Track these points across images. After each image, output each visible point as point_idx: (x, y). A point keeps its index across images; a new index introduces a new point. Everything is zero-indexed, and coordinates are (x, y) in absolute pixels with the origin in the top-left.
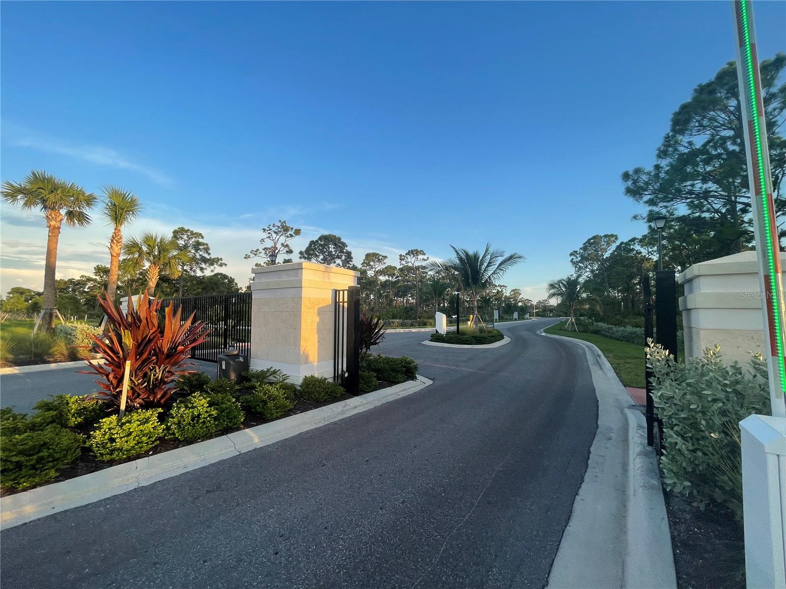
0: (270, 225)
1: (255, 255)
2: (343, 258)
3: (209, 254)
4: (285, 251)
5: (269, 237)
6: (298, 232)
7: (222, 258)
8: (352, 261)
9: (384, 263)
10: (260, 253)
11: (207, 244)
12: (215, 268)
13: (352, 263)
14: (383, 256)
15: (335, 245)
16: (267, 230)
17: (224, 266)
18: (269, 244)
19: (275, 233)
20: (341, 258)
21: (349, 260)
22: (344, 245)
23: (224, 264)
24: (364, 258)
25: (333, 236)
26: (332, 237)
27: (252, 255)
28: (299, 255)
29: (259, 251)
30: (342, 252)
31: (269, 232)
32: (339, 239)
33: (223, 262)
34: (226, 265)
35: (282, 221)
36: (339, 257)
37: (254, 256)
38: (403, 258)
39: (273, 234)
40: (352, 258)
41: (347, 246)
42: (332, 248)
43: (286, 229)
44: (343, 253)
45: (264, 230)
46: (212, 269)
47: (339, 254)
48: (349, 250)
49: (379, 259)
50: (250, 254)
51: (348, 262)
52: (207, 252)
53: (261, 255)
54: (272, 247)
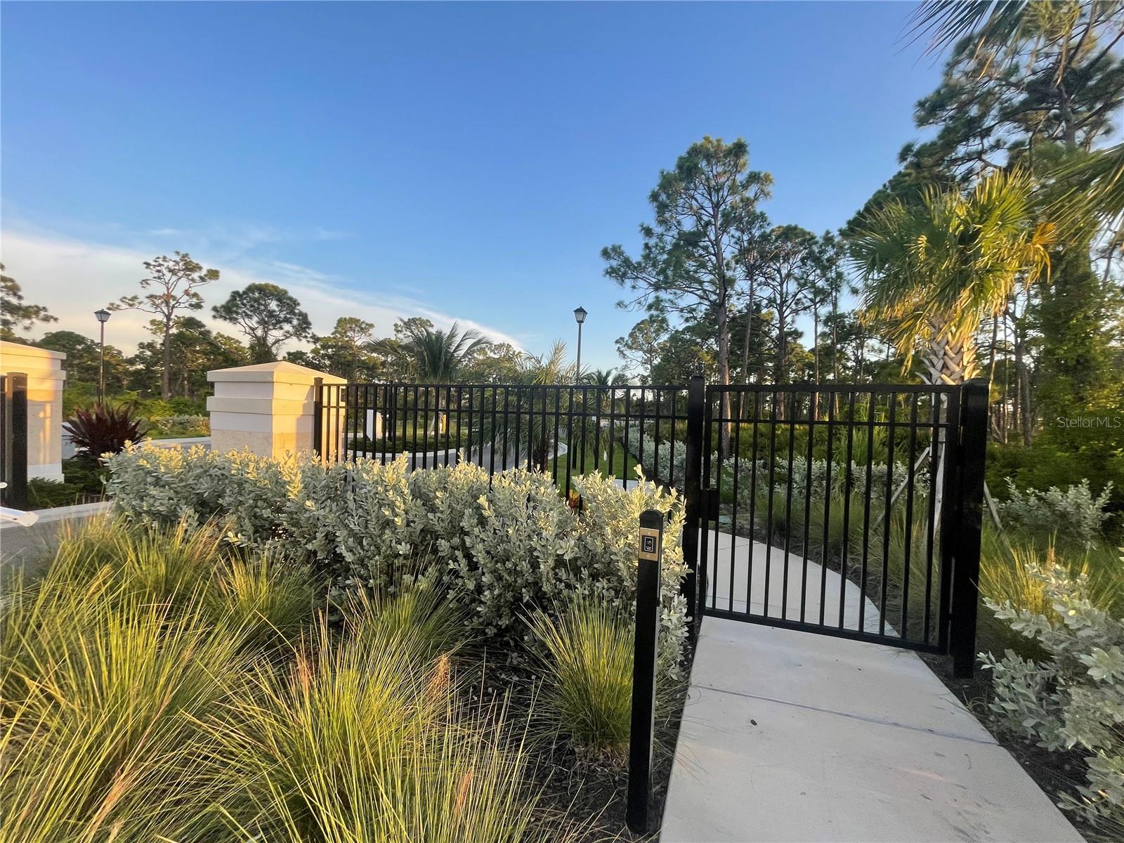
0: (158, 258)
1: (131, 305)
2: (295, 322)
3: (20, 298)
4: (187, 305)
5: (159, 278)
6: (213, 274)
7: (47, 307)
8: (309, 328)
9: (370, 335)
10: (140, 303)
11: (11, 280)
12: (32, 323)
13: (310, 332)
14: (367, 324)
15: (279, 300)
16: (155, 266)
17: (52, 321)
18: (158, 289)
19: (170, 271)
20: (291, 322)
21: (305, 326)
22: (296, 303)
23: (52, 317)
24: (335, 325)
25: (273, 286)
26: (271, 289)
27: (124, 306)
28: (213, 313)
29: (139, 300)
30: (292, 312)
31: (159, 268)
32: (286, 292)
33: (49, 313)
34: (56, 319)
35: (182, 252)
36: (288, 321)
37: (128, 307)
38: (400, 329)
39: (165, 272)
40: (310, 324)
41: (298, 304)
42: (273, 305)
43: (190, 267)
44: (295, 314)
45: (148, 265)
46: (27, 325)
47: (288, 316)
48: (304, 311)
49: (362, 329)
50: (119, 303)
51: (304, 330)
52: (15, 294)
53: (141, 306)
54: (164, 295)
